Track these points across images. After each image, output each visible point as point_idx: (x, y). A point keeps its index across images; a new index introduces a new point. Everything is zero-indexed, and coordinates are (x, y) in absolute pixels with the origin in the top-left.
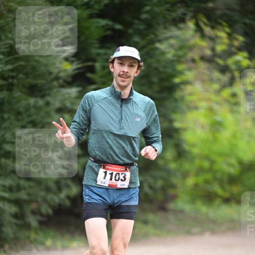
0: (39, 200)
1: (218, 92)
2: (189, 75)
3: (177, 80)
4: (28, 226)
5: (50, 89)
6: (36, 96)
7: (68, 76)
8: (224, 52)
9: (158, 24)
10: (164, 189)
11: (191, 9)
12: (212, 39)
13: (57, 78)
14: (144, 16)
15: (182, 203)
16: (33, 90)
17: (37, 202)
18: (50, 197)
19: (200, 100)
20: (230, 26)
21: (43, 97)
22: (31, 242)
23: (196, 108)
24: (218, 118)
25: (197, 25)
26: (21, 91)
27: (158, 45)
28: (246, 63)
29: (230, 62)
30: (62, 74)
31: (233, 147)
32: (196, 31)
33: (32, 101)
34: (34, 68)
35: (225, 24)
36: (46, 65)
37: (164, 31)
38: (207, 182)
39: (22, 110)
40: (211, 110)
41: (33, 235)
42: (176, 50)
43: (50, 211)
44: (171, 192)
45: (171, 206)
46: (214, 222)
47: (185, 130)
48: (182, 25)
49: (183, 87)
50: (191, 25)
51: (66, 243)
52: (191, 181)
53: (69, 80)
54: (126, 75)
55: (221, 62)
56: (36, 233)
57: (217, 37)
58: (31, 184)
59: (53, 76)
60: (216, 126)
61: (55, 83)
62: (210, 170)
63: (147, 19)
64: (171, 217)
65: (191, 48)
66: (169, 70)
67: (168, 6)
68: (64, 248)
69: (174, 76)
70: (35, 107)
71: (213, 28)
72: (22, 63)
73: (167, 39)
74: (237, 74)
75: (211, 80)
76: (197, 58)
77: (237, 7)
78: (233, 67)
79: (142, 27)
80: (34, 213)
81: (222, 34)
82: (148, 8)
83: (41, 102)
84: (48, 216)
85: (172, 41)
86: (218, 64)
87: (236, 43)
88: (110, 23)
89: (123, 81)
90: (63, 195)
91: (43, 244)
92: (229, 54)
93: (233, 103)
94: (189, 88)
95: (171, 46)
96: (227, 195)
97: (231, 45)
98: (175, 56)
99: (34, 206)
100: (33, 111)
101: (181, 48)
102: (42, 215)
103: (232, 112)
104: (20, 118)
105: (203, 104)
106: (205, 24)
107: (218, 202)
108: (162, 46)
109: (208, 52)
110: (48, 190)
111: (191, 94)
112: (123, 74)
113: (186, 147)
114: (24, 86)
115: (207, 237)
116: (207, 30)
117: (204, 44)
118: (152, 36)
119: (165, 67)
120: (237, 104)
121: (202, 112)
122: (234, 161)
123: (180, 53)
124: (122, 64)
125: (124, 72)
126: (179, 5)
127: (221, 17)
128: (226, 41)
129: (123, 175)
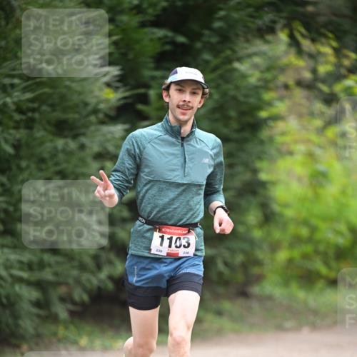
7: (111, 109)
14: (217, 24)
27: (237, 65)
36: (80, 93)
42: (262, 72)
53: (113, 113)
54: (188, 106)
59: (90, 108)
61: (93, 118)
79: (214, 40)
89: (184, 114)
108: (242, 67)
112: (184, 105)
125: (185, 101)
129: (186, 240)
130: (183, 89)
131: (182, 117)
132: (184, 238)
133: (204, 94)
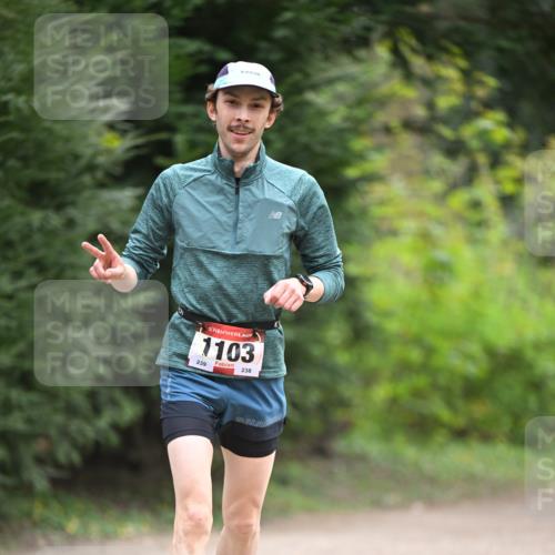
0: (53, 432)
1: (441, 198)
2: (378, 162)
3: (352, 173)
4: (27, 490)
5: (77, 190)
6: (44, 207)
8: (454, 110)
9: (311, 50)
10: (324, 408)
11: (384, 17)
12: (429, 83)
13: (91, 168)
15: (363, 441)
16: (39, 194)
17: (47, 437)
18: (75, 425)
19: (403, 215)
20: (468, 55)
21: (59, 207)
22: (35, 525)
23: (394, 233)
24: (441, 255)
25: (395, 51)
26: (13, 196)
28: (501, 134)
29: (468, 132)
30: (101, 160)
31: (474, 317)
32: (394, 65)
33: (36, 217)
34: (40, 146)
35: (456, 50)
37: (323, 65)
38: (418, 394)
39: (14, 236)
40: (426, 237)
41: (38, 510)
43: (76, 458)
44: (339, 415)
45: (340, 445)
46: (432, 480)
47: (368, 280)
48: (362, 53)
49: (365, 187)
50: (382, 52)
51: (110, 528)
52: (381, 392)
54: (246, 128)
55: (447, 132)
56: (46, 505)
57: (439, 78)
58: (34, 397)
59: (82, 163)
60: (438, 272)
62: (425, 368)
63: (285, 38)
64: (340, 470)
65: (382, 103)
66: (335, 151)
67: (332, 10)
68: (107, 537)
69: (345, 163)
70: (41, 229)
71: (430, 58)
72: (15, 135)
73: (331, 82)
74: (482, 159)
75: (427, 173)
76: (395, 123)
77: (482, 14)
78: (474, 144)
80: (40, 461)
81: (450, 73)
82: (288, 15)
83: (56, 220)
84: (71, 467)
85: (341, 88)
86: (440, 137)
87: (481, 92)
88: (207, 47)
89: (239, 141)
90: (103, 422)
91: (60, 528)
92: (465, 114)
93: (474, 221)
94: (378, 190)
95: (340, 98)
96: (460, 422)
97: (468, 97)
98: (346, 119)
99: (40, 446)
100: (37, 238)
101: (360, 102)
102: (57, 465)
103: (473, 241)
104: (10, 254)
105: (409, 225)
106: (414, 50)
107: (440, 437)
109: (420, 112)
110: (71, 410)
111: (382, 203)
112: (238, 126)
113: (372, 318)
114: (19, 185)
115: (418, 513)
116: (418, 63)
117: (411, 93)
118: (297, 77)
119: (326, 144)
120: (481, 224)
121: (406, 241)
122: (475, 348)
123: (359, 113)
124: (234, 103)
125: (239, 120)
126: (355, 9)
127: (447, 35)
128: (459, 86)
129: (248, 349)
130: (238, 100)
131: (236, 147)
132: (245, 346)
133: (274, 106)
